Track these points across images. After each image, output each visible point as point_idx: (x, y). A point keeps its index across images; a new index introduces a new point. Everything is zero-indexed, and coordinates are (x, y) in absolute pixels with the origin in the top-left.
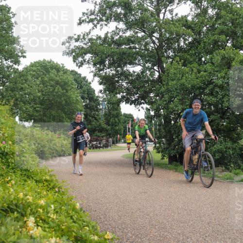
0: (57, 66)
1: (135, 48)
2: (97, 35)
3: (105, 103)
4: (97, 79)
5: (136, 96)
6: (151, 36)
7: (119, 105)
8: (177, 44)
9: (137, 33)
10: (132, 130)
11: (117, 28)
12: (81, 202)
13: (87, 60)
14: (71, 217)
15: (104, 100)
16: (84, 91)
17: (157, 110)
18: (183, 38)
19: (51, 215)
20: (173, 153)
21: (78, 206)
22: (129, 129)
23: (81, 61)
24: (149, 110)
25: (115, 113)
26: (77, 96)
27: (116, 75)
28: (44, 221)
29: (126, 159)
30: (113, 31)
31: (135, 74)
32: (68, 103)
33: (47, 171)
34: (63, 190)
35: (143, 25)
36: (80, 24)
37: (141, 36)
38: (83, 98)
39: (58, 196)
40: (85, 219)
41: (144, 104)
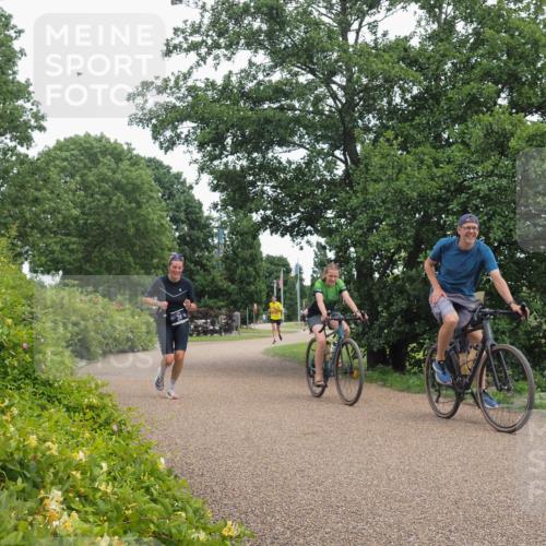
0: (115, 148)
1: (293, 108)
2: (207, 79)
3: (226, 232)
4: (206, 178)
5: (295, 217)
6: (328, 82)
7: (255, 237)
8: (385, 100)
9: (296, 74)
10: (285, 292)
11: (251, 64)
12: (169, 455)
13: (183, 136)
14: (148, 490)
15: (223, 225)
16: (178, 206)
17: (342, 249)
18: (400, 87)
19: (100, 484)
20: (377, 344)
21: (162, 463)
22: (279, 290)
23: (172, 137)
24: (324, 248)
25: (246, 253)
26: (162, 217)
27: (250, 168)
28: (84, 498)
29: (271, 359)
30: (242, 71)
31: (293, 166)
32: (142, 233)
33: (93, 386)
34: (129, 429)
35: (310, 58)
36: (168, 53)
37: (305, 83)
38: (174, 220)
39: (116, 442)
40: (178, 494)
41: (312, 234)
